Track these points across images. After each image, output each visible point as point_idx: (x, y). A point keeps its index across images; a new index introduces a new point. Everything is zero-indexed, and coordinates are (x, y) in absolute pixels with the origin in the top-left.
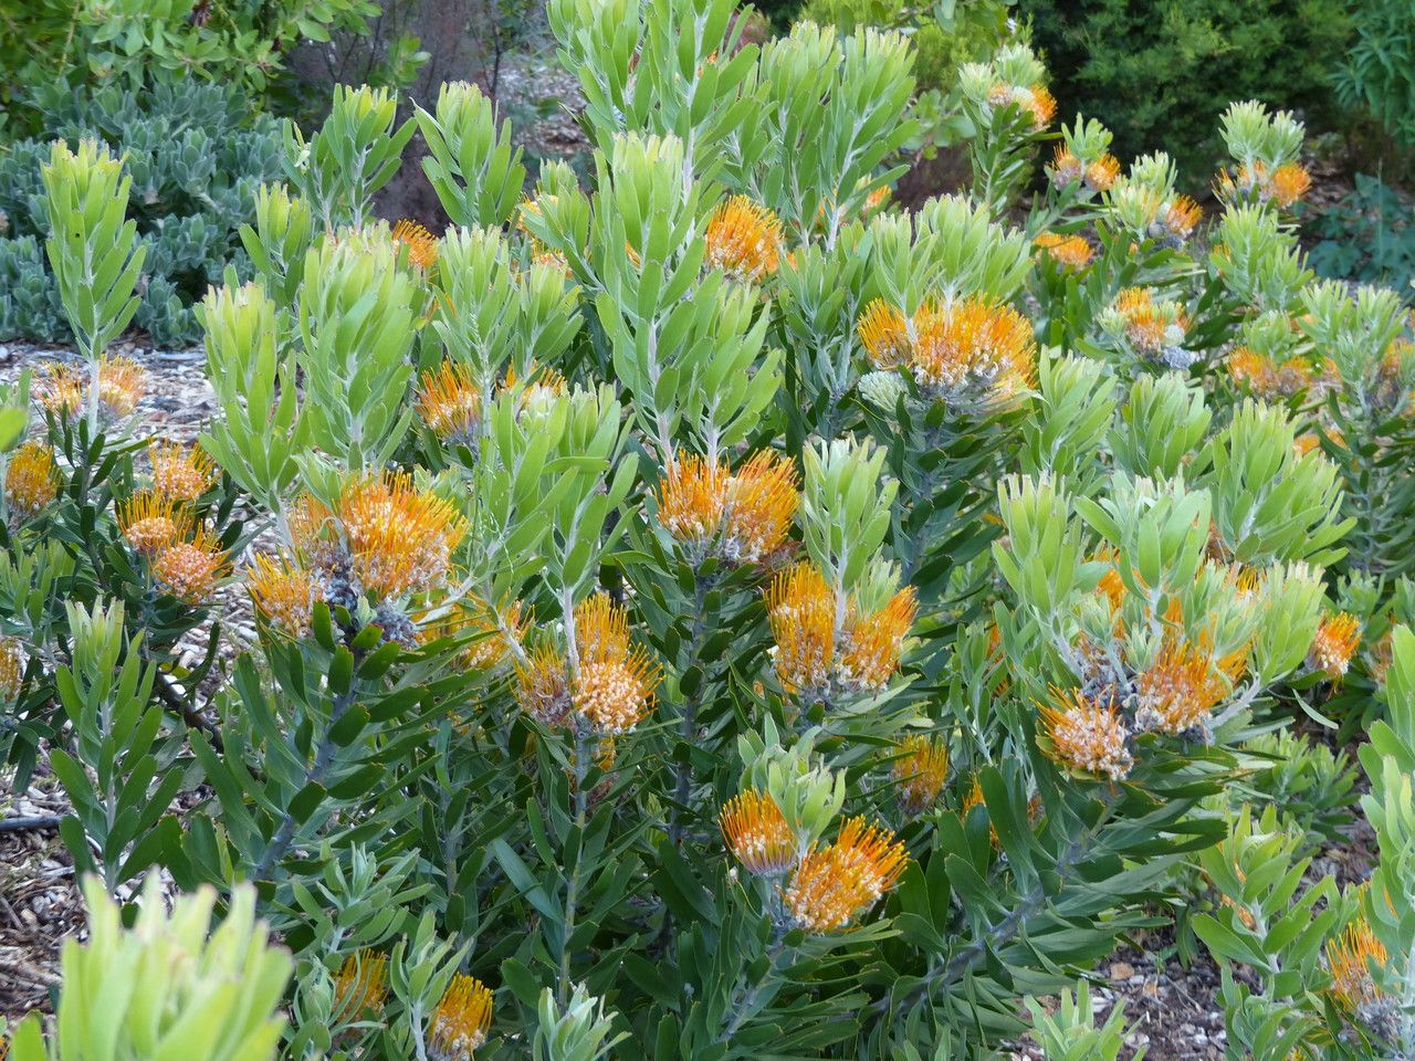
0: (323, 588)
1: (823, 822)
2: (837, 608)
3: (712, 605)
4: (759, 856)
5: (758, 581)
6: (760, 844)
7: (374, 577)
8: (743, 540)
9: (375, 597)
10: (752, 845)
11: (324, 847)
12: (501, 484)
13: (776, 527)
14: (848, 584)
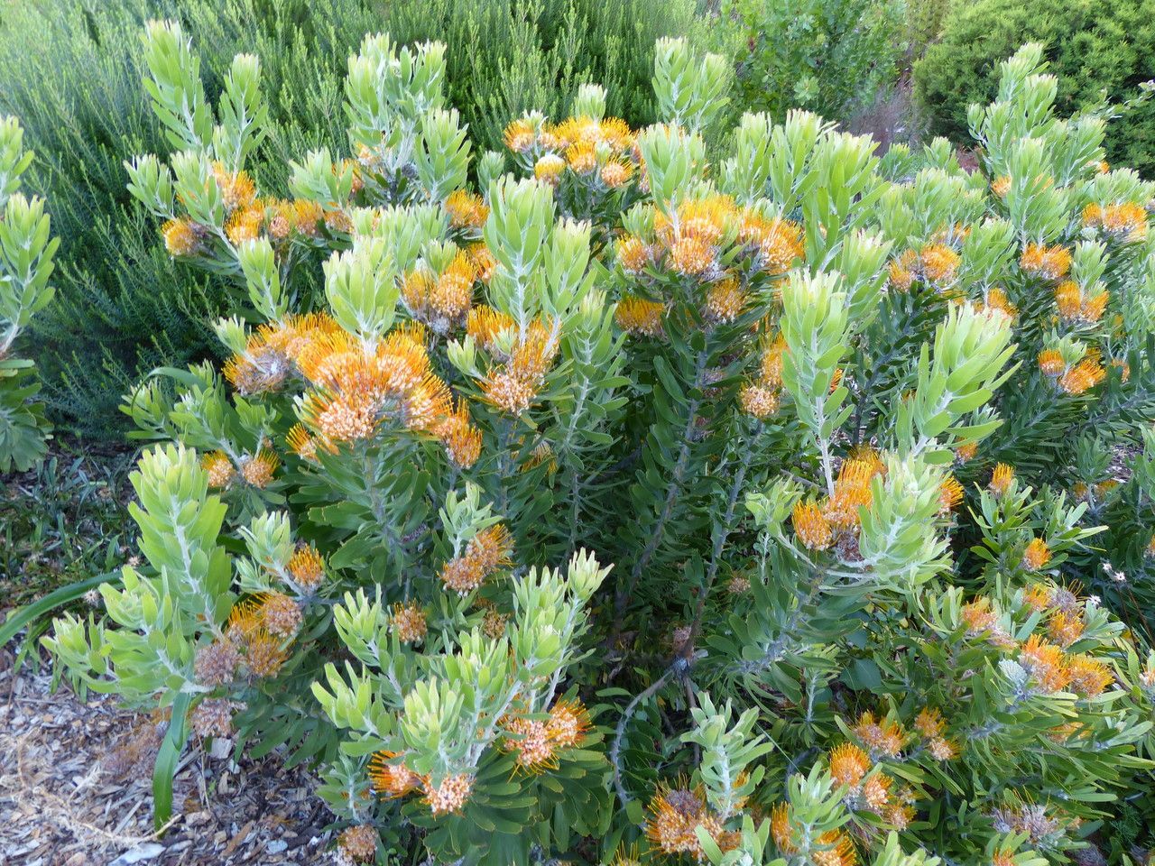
0: (913, 277)
1: (1077, 360)
2: (1080, 296)
3: (1036, 294)
4: (1051, 370)
5: (1050, 288)
6: (1052, 366)
7: (931, 274)
8: (1050, 272)
9: (931, 280)
10: (1048, 366)
11: (903, 357)
12: (974, 248)
13: (1063, 269)
14: (1087, 288)
